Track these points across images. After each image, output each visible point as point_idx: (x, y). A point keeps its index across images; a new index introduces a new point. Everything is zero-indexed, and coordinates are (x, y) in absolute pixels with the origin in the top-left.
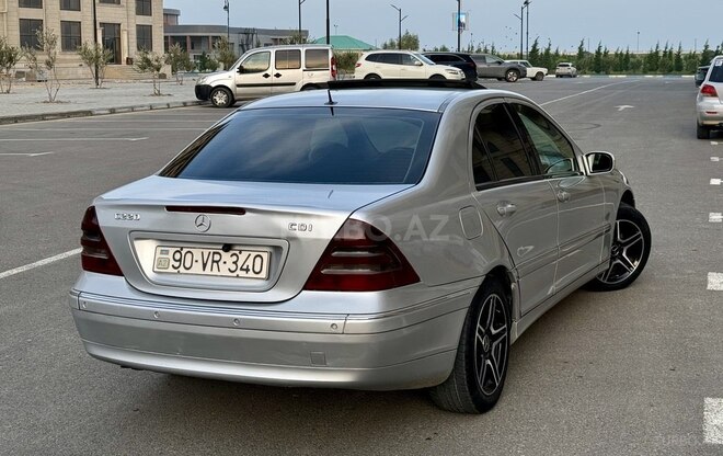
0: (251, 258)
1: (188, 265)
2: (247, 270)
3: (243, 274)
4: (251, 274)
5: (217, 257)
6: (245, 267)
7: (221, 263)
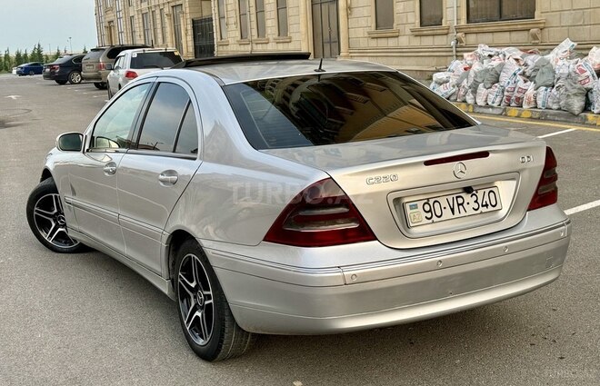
0: (486, 194)
1: (439, 213)
2: (487, 205)
3: (484, 209)
4: (490, 208)
5: (460, 201)
6: (484, 203)
7: (465, 205)
